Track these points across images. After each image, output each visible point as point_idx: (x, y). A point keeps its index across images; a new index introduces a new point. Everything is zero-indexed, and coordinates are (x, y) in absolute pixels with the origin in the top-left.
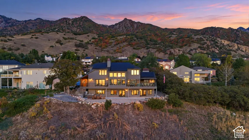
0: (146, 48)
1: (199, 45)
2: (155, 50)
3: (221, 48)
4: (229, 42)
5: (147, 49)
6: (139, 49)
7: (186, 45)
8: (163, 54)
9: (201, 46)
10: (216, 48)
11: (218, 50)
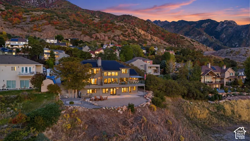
0: (70, 29)
1: (122, 32)
2: (81, 33)
3: (139, 37)
4: (145, 32)
5: (72, 30)
6: (63, 29)
7: (109, 31)
8: (89, 37)
9: (123, 33)
10: (135, 37)
11: (137, 39)
